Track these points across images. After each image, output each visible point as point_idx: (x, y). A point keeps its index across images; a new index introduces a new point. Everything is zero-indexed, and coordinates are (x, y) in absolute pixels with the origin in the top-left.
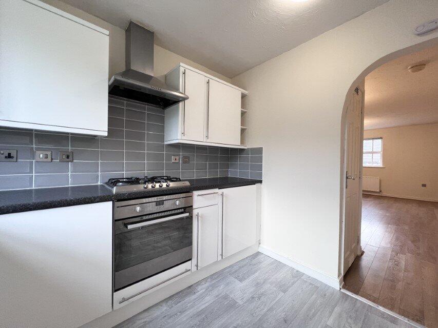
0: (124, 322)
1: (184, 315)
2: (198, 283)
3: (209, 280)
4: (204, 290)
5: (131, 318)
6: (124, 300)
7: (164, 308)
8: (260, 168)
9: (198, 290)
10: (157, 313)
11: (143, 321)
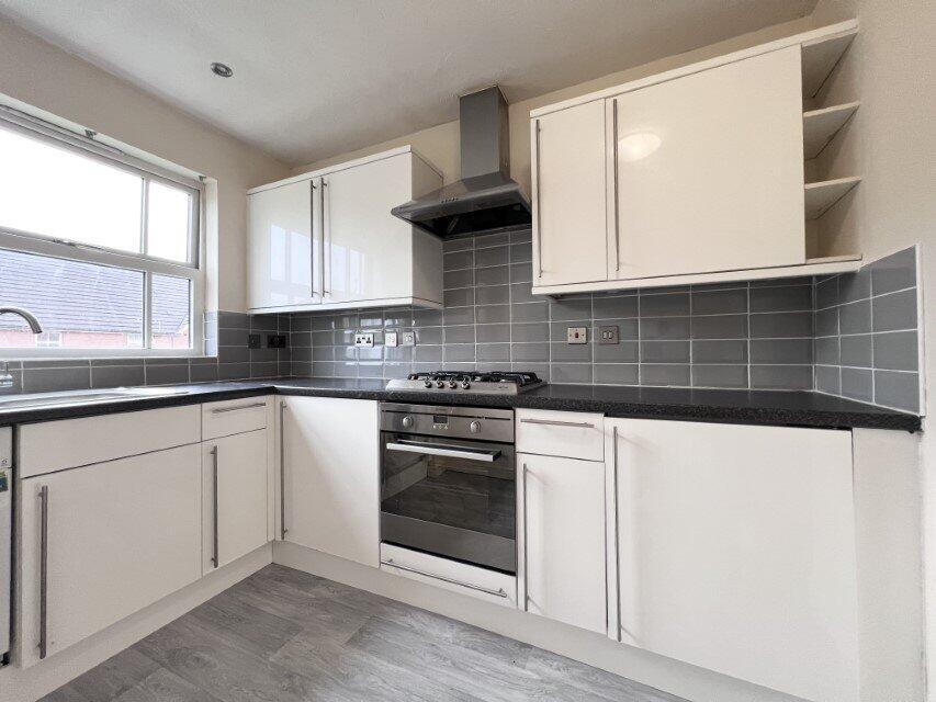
0: (401, 603)
1: (451, 674)
2: (545, 655)
3: (576, 672)
4: (536, 677)
5: (410, 607)
6: (390, 563)
7: (449, 634)
8: (908, 352)
9: (527, 665)
10: (436, 631)
11: (413, 623)
